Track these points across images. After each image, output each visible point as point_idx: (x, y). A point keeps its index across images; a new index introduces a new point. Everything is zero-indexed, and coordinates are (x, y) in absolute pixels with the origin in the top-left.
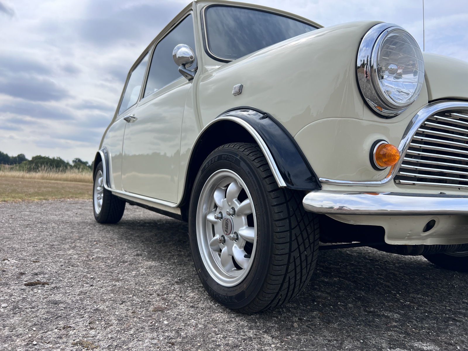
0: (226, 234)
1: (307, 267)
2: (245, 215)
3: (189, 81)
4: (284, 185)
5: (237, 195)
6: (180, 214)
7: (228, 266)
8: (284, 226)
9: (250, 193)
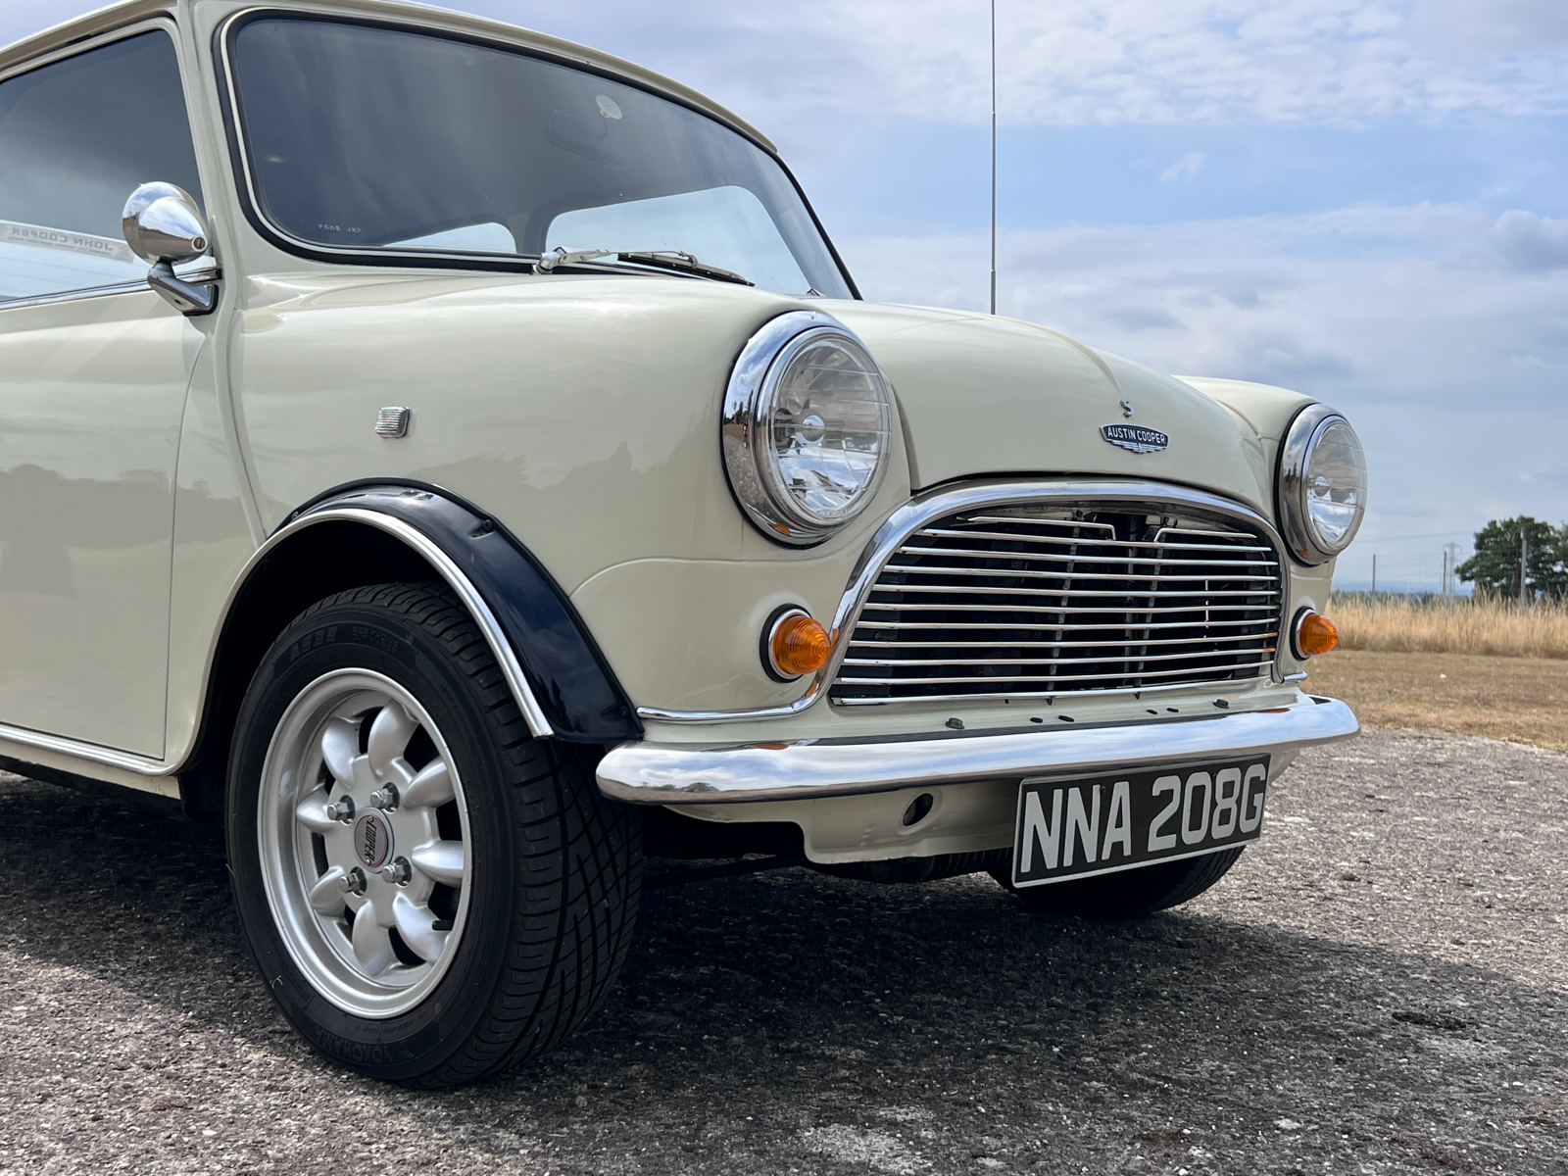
0: (370, 864)
1: (609, 939)
2: (431, 806)
3: (187, 318)
4: (549, 731)
5: (402, 746)
6: (178, 796)
7: (375, 959)
8: (547, 838)
9: (448, 747)
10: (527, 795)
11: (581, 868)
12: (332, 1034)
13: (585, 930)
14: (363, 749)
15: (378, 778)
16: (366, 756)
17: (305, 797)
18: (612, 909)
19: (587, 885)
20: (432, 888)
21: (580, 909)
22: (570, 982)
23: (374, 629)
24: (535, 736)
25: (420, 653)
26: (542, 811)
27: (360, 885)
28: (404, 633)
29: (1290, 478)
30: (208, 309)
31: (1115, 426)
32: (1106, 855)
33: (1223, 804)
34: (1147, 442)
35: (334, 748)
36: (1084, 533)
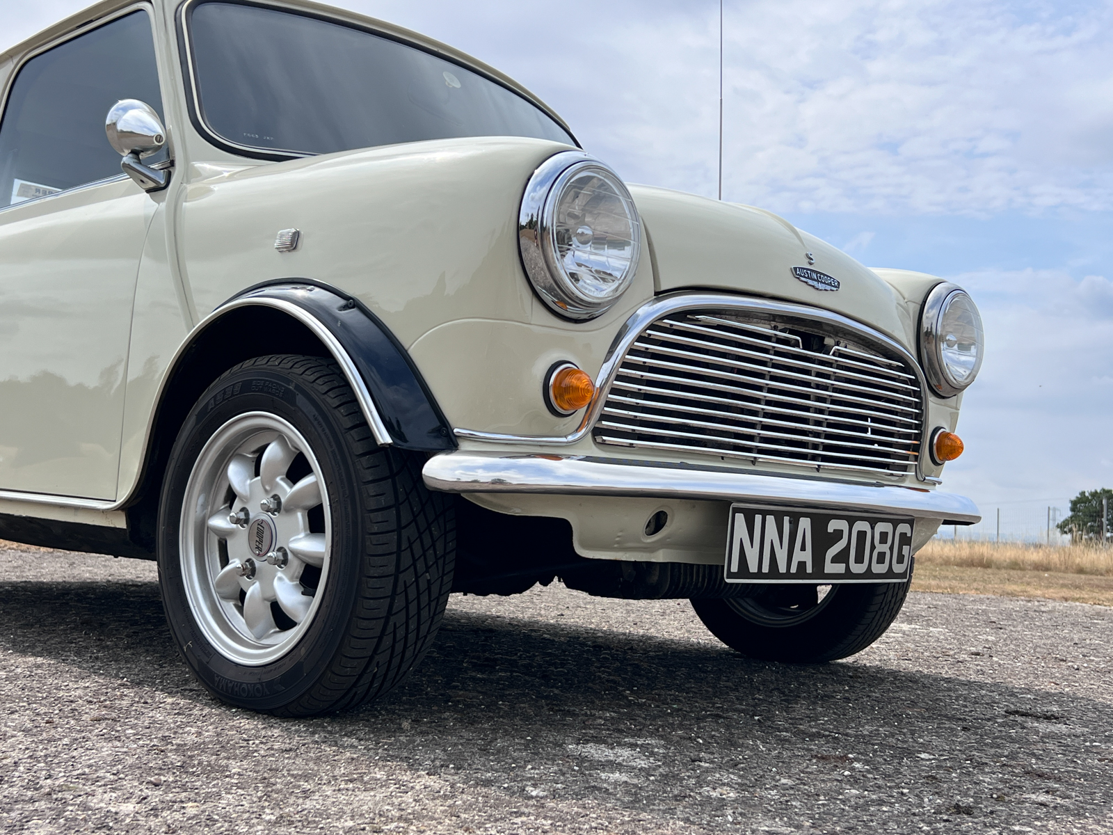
0: (259, 555)
1: (429, 604)
2: (304, 508)
3: (148, 195)
4: (389, 440)
5: (285, 469)
6: (125, 527)
7: (260, 626)
8: (387, 521)
9: (317, 460)
10: (372, 490)
11: (410, 546)
12: (226, 679)
13: (412, 594)
14: (257, 474)
15: (266, 491)
16: (259, 478)
17: (213, 514)
18: (432, 582)
19: (415, 560)
20: (303, 569)
21: (409, 577)
22: (401, 633)
23: (267, 380)
24: (379, 443)
25: (300, 395)
26: (383, 501)
27: (250, 571)
28: (289, 381)
29: (928, 334)
30: (163, 186)
31: (802, 268)
32: (793, 570)
33: (880, 548)
34: (825, 283)
35: (236, 474)
36: (780, 341)
